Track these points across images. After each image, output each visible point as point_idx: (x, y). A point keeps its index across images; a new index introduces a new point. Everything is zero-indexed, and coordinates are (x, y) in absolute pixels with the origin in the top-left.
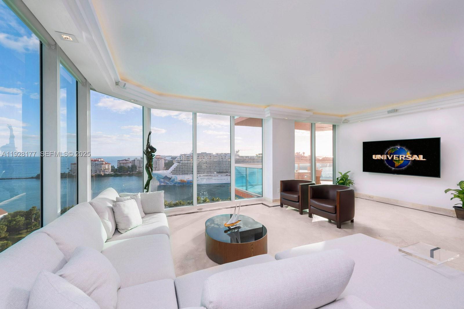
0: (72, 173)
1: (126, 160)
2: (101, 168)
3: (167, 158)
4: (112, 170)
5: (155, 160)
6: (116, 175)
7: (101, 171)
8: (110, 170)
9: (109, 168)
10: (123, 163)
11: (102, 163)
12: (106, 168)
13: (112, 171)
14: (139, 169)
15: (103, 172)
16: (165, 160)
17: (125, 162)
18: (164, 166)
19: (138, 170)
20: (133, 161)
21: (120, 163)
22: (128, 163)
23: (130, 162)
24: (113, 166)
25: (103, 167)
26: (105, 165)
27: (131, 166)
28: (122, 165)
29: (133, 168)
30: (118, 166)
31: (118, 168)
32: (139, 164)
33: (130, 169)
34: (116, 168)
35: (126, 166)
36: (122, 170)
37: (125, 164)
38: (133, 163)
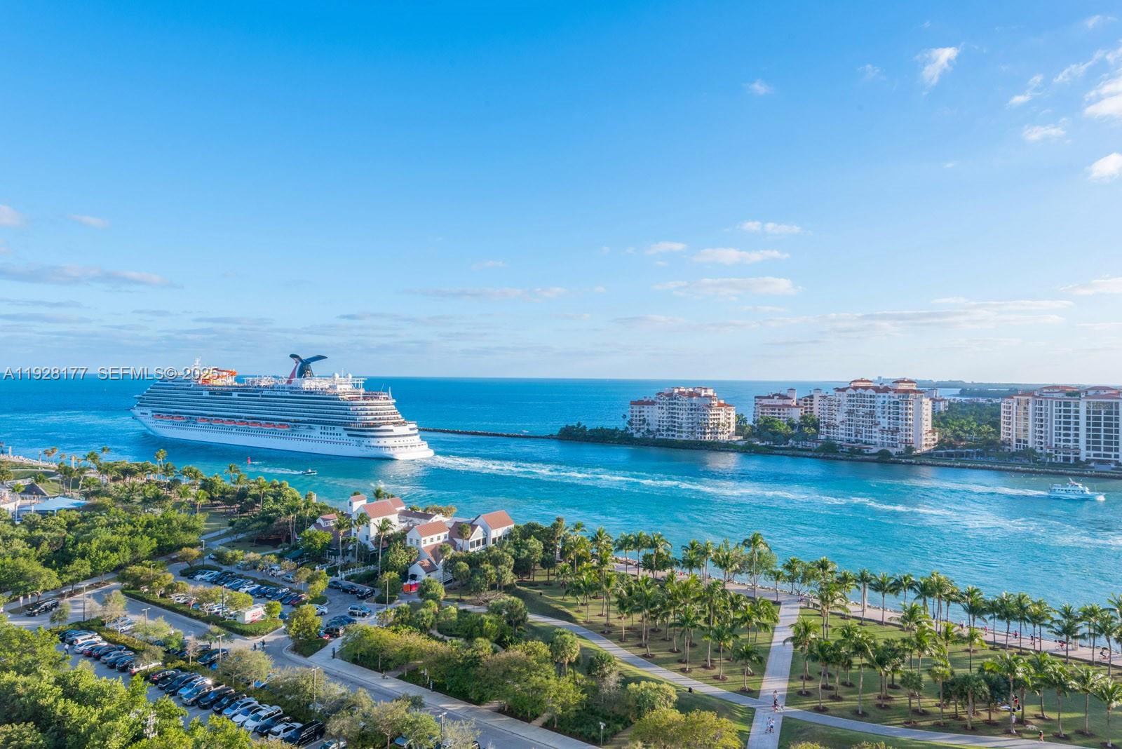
0: (634, 431)
1: (782, 397)
2: (706, 421)
3: (939, 393)
4: (740, 430)
5: (892, 400)
6: (747, 451)
7: (707, 431)
8: (733, 429)
9: (729, 423)
10: (773, 407)
11: (708, 402)
12: (722, 421)
13: (736, 435)
14: (828, 432)
15: (711, 433)
16: (934, 401)
17: (780, 402)
18: (930, 428)
19: (823, 437)
20: (806, 401)
21: (763, 406)
22: (789, 406)
23: (795, 404)
24: (742, 415)
25: (713, 417)
26: (719, 410)
27: (801, 418)
28: (768, 414)
29: (806, 428)
30: (756, 418)
31: (756, 425)
32: (827, 411)
33: (795, 431)
34: (750, 422)
35: (784, 418)
36: (770, 432)
37: (779, 410)
38: (806, 408)
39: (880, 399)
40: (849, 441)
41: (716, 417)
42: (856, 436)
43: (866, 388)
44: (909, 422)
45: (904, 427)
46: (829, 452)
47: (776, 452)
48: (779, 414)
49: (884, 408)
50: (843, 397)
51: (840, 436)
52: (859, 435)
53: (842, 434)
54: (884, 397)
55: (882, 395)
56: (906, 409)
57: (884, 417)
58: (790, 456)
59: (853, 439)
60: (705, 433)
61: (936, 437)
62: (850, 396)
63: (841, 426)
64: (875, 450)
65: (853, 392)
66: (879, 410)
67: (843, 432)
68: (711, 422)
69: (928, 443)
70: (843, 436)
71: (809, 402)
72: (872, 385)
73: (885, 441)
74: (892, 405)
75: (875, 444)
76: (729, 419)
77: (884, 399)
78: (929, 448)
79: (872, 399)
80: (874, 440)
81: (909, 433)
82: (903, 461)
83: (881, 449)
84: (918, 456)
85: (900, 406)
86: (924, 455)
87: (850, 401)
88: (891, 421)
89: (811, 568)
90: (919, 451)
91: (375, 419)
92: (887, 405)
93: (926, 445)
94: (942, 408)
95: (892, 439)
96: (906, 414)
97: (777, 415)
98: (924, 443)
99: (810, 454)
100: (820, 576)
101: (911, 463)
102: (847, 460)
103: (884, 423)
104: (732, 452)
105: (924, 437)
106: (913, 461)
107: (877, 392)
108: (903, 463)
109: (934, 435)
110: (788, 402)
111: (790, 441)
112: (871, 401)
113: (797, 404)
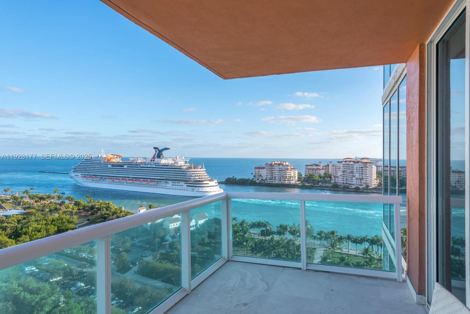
0: (256, 180)
1: (316, 165)
2: (286, 175)
4: (299, 179)
5: (360, 166)
6: (303, 187)
7: (286, 179)
8: (296, 179)
9: (295, 176)
10: (313, 170)
11: (286, 167)
12: (292, 175)
13: (298, 181)
14: (335, 180)
15: (288, 180)
16: (377, 166)
17: (316, 167)
18: (375, 178)
19: (333, 182)
20: (326, 167)
21: (309, 169)
22: (319, 169)
23: (321, 168)
24: (300, 173)
25: (288, 174)
26: (291, 171)
27: (324, 174)
28: (311, 172)
29: (326, 178)
30: (306, 174)
31: (306, 177)
32: (334, 171)
33: (322, 179)
34: (303, 176)
35: (317, 174)
36: (312, 180)
37: (315, 171)
38: (326, 170)
39: (356, 166)
40: (343, 183)
41: (289, 174)
42: (346, 181)
43: (350, 161)
44: (367, 175)
45: (365, 177)
46: (335, 188)
47: (314, 188)
48: (315, 172)
49: (357, 169)
50: (341, 165)
51: (340, 181)
52: (347, 181)
53: (340, 180)
54: (357, 165)
55: (356, 164)
56: (366, 170)
57: (357, 173)
58: (320, 189)
59: (345, 182)
60: (285, 180)
61: (378, 181)
62: (343, 165)
63: (340, 177)
64: (353, 187)
65: (345, 163)
66: (355, 170)
67: (341, 179)
68: (288, 176)
69: (375, 184)
70: (341, 181)
71: (327, 167)
72: (352, 160)
73: (358, 183)
74: (360, 168)
75: (354, 184)
76: (295, 174)
77: (357, 166)
78: (375, 186)
79: (352, 166)
80: (353, 183)
81: (367, 180)
82: (365, 191)
83: (356, 186)
84: (371, 189)
85: (364, 169)
86: (373, 189)
87: (344, 167)
88: (360, 175)
89: (328, 234)
90: (371, 187)
91: (200, 178)
92: (358, 168)
93: (374, 185)
94: (381, 170)
95: (361, 182)
96: (366, 172)
97: (314, 173)
98: (373, 184)
99: (328, 189)
100: (332, 238)
101: (368, 192)
102: (343, 191)
103: (357, 176)
104: (296, 188)
105: (373, 181)
106: (369, 191)
107: (354, 163)
108: (365, 192)
109: (377, 181)
110: (319, 167)
111: (320, 183)
112: (352, 167)
113: (323, 168)
